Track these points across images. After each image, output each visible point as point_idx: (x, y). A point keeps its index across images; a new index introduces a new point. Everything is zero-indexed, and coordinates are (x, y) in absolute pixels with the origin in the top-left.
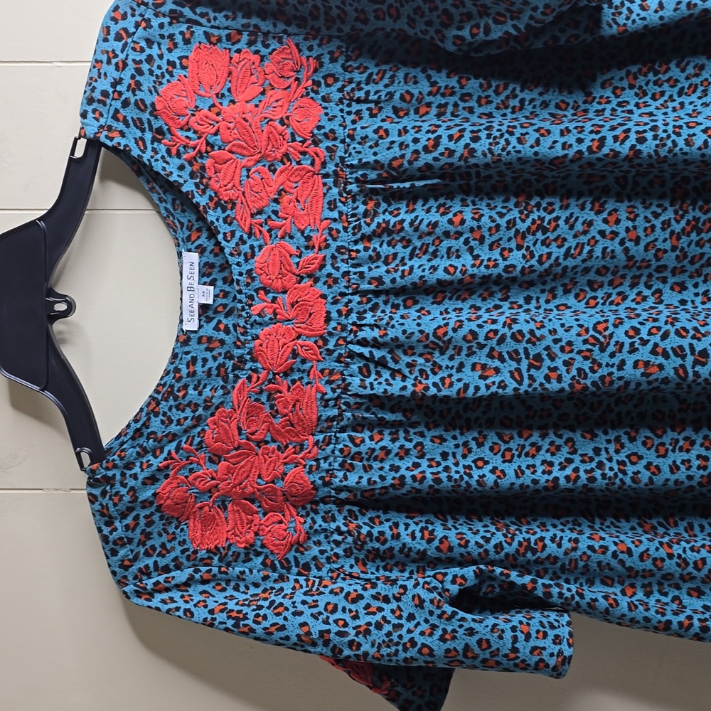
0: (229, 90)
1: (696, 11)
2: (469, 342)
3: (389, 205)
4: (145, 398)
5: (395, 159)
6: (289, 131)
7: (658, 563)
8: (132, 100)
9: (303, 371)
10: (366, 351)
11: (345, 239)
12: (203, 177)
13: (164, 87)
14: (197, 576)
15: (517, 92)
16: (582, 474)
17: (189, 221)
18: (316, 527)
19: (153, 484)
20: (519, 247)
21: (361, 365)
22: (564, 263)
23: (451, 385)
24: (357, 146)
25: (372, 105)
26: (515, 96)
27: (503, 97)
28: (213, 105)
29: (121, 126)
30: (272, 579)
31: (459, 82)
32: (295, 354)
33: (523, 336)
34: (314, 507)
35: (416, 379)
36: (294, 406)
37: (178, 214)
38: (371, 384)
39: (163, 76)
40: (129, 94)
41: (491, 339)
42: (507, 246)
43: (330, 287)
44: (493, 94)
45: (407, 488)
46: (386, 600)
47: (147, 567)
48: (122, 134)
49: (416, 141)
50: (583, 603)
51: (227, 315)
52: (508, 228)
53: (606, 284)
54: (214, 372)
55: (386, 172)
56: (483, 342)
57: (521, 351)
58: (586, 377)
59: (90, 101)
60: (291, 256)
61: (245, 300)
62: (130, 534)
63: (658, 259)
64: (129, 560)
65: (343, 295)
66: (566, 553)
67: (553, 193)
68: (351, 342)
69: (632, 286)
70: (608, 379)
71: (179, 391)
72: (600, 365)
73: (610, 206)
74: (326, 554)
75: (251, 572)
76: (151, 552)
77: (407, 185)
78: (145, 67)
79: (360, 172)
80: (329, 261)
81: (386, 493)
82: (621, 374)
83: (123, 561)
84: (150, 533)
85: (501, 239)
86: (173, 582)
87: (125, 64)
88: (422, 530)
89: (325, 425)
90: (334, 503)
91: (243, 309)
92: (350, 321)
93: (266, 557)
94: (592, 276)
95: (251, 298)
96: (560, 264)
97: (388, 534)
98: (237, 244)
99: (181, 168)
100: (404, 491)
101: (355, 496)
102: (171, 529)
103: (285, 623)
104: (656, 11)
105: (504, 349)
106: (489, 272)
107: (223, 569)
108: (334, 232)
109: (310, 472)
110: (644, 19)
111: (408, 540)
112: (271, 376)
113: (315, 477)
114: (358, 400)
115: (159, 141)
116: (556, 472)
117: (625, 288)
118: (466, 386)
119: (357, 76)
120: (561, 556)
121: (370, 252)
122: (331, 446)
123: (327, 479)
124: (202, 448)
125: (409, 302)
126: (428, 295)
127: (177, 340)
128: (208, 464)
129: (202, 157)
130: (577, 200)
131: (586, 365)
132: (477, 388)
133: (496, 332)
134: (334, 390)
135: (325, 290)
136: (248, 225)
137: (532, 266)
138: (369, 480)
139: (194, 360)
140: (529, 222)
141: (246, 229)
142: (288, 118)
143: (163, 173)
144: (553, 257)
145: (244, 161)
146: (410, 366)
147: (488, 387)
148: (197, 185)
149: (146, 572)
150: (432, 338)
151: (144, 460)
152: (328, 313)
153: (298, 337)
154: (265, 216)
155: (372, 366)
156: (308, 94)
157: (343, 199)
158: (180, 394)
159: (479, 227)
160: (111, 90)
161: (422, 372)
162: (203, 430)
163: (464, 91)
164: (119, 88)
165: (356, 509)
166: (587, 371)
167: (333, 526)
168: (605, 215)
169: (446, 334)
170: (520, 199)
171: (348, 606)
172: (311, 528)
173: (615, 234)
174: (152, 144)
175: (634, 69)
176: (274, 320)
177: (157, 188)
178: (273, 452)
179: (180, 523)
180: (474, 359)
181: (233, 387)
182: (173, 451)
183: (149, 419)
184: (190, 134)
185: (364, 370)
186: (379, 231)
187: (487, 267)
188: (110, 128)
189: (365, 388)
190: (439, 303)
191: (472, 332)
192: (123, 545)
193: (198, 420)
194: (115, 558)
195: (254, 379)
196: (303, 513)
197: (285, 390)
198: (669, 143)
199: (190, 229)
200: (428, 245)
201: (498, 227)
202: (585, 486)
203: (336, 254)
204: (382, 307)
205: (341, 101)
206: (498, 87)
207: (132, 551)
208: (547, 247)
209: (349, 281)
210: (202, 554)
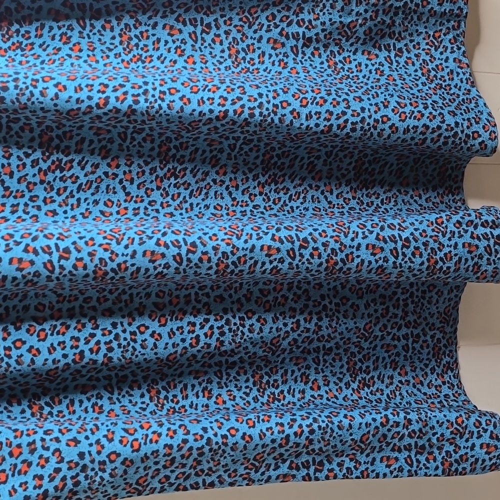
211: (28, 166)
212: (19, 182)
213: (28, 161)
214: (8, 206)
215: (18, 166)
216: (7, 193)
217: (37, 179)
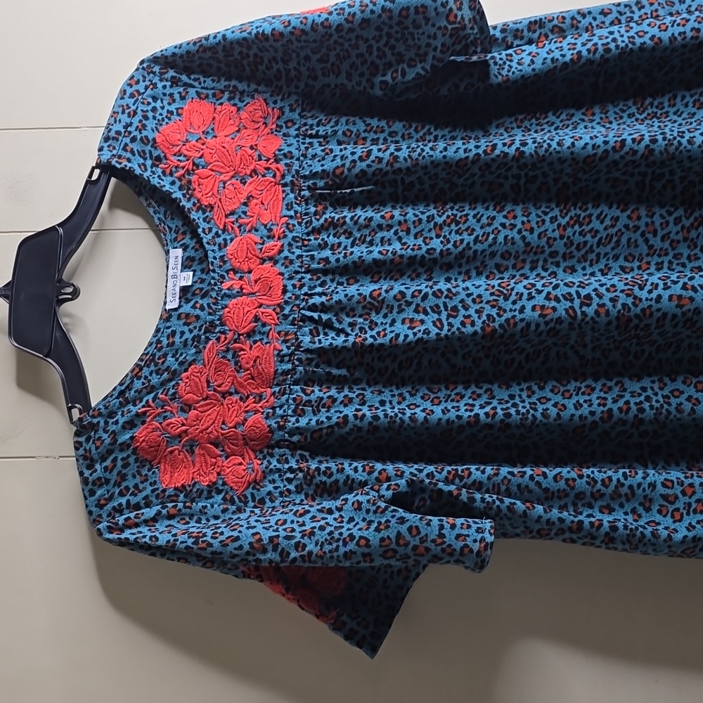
0: (213, 129)
1: (559, 64)
2: (398, 300)
3: (335, 209)
4: (131, 366)
5: (337, 167)
6: (257, 153)
7: (570, 482)
8: (139, 137)
9: (264, 333)
10: (315, 315)
11: (299, 231)
12: (189, 189)
13: (164, 126)
14: (164, 512)
15: (432, 130)
16: (499, 411)
17: (177, 226)
18: (271, 467)
19: (131, 429)
20: (438, 236)
21: (312, 328)
22: (474, 248)
23: (385, 335)
24: (308, 161)
25: (322, 140)
26: (431, 134)
27: (421, 134)
28: (200, 138)
29: (129, 155)
30: (231, 511)
31: (387, 123)
32: (256, 319)
33: (442, 293)
34: (270, 451)
35: (356, 335)
36: (255, 361)
37: (169, 222)
38: (320, 340)
39: (163, 120)
40: (136, 133)
41: (416, 297)
42: (428, 235)
43: (286, 267)
44: (413, 133)
45: (350, 426)
46: (330, 512)
47: (120, 505)
48: (129, 160)
49: (353, 153)
50: (503, 507)
51: (203, 297)
52: (428, 222)
53: (510, 267)
54: (190, 342)
55: (331, 179)
56: (410, 300)
57: (441, 305)
58: (494, 321)
59: (106, 139)
60: (256, 243)
61: (217, 278)
62: (107, 475)
63: (550, 246)
64: (105, 499)
65: (297, 272)
66: (489, 478)
67: (464, 200)
68: (303, 309)
69: (532, 269)
70: (512, 321)
71: (159, 359)
72: (505, 311)
73: (508, 208)
74: (279, 490)
75: (212, 506)
76: (125, 492)
77: (348, 191)
78: (150, 114)
79: (311, 182)
80: (286, 248)
81: (333, 432)
82: (522, 316)
83: (99, 501)
84: (125, 475)
85: (423, 230)
86: (143, 518)
87: (135, 113)
88: (363, 466)
89: (281, 378)
90: (288, 447)
91: (215, 284)
92: (303, 292)
93: (227, 493)
94: (498, 259)
95: (223, 277)
96: (471, 248)
97: (334, 469)
98: (213, 237)
99: (173, 183)
100: (347, 429)
101: (306, 438)
102: (144, 472)
103: (240, 534)
104: (529, 65)
105: (427, 304)
106: (415, 253)
107: (187, 504)
108: (290, 226)
109: (267, 418)
110: (521, 70)
111: (351, 473)
112: (236, 337)
113: (272, 422)
114: (309, 356)
115: (157, 166)
116: (477, 410)
117: (526, 271)
118: (397, 336)
119: (310, 121)
120: (485, 481)
121: (319, 241)
122: (286, 396)
123: (281, 423)
124: (175, 398)
125: (352, 281)
126: (366, 275)
127: (161, 319)
128: (180, 413)
129: (189, 174)
130: (483, 204)
131: (494, 312)
132: (406, 336)
133: (420, 291)
134: (288, 348)
135: (283, 269)
136: (223, 223)
137: (448, 249)
138: (317, 421)
139: (174, 333)
140: (444, 217)
141: (221, 227)
142: (256, 145)
143: (158, 185)
144: (465, 243)
145: (222, 177)
146: (352, 325)
147: (415, 334)
148: (184, 195)
149: (119, 510)
150: (368, 299)
151: (125, 409)
152: (285, 286)
153: (260, 307)
154: (236, 216)
155: (320, 328)
156: (272, 133)
157: (298, 202)
158: (160, 361)
159: (406, 221)
160: (123, 130)
161: (361, 329)
162: (177, 383)
163: (391, 130)
164: (129, 129)
165: (307, 454)
166: (495, 316)
167: (286, 466)
168: (505, 213)
169: (379, 295)
170: (438, 205)
171: (296, 519)
172: (267, 467)
173: (513, 226)
174: (152, 168)
175: (521, 117)
176: (241, 293)
177: (153, 203)
178: (236, 402)
179: (152, 466)
180: (404, 315)
181: (205, 348)
182: (150, 401)
183: (132, 382)
184: (182, 158)
185: (314, 331)
186: (326, 225)
187: (413, 250)
188: (120, 157)
189: (315, 343)
190: (376, 282)
191: (401, 292)
192: (101, 486)
193: (174, 374)
194: (93, 498)
195: (222, 339)
196: (261, 456)
197: (248, 349)
198: (545, 145)
199: (176, 232)
200: (366, 236)
201: (420, 220)
202: (502, 421)
203: (292, 242)
204: (329, 283)
205: (297, 136)
206: (416, 128)
207: (108, 491)
208: (460, 235)
209: (302, 262)
210: (170, 491)
211: (671, 224)
212: (663, 239)
213: (671, 219)
214: (653, 263)
215: (661, 224)
216: (652, 252)
217: (680, 237)
